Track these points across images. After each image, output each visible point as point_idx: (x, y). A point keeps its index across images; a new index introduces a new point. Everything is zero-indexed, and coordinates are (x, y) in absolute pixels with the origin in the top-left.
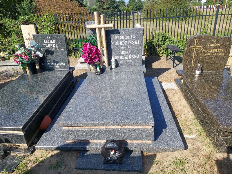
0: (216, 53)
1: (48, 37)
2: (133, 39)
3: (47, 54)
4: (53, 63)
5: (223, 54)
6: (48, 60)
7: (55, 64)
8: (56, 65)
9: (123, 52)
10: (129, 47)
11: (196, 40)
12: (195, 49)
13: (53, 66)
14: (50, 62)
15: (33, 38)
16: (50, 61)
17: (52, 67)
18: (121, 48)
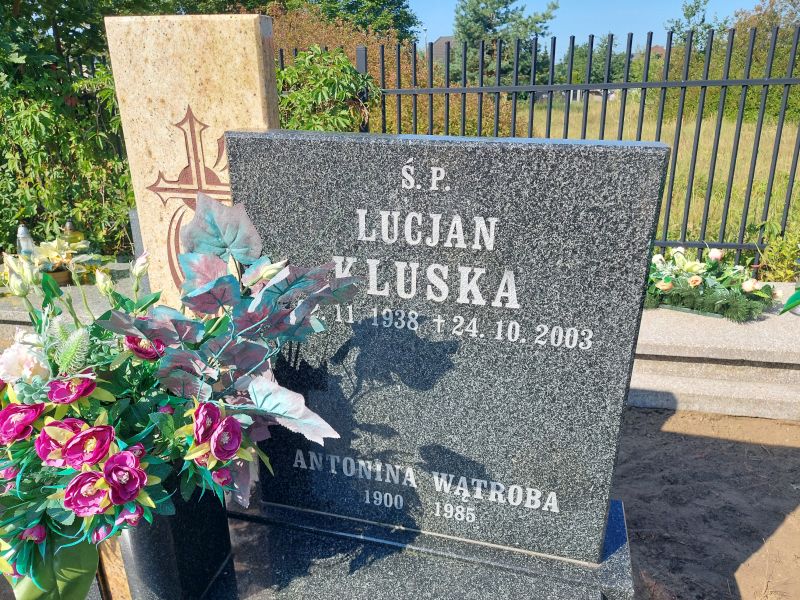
1: (423, 176)
3: (361, 370)
4: (409, 471)
6: (368, 428)
7: (440, 483)
8: (440, 497)
13: (410, 494)
14: (384, 457)
15: (224, 176)
16: (382, 444)
17: (396, 501)
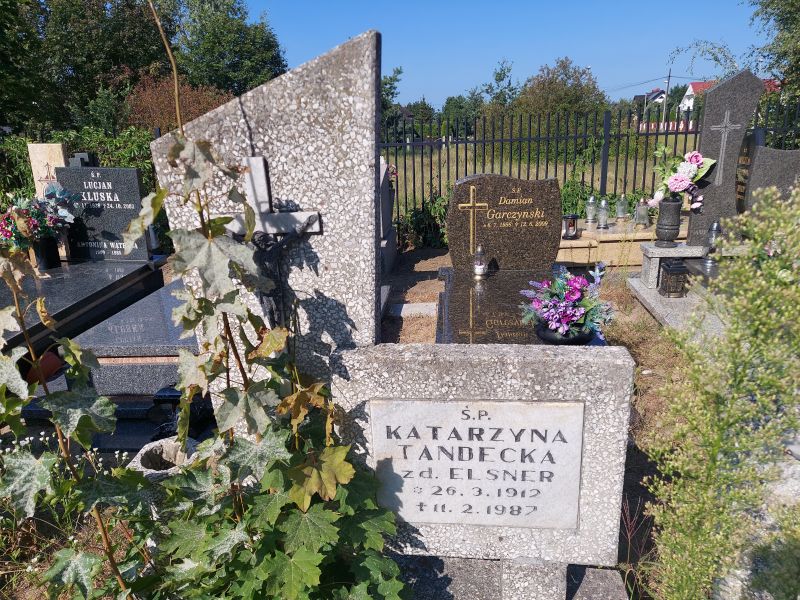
0: (528, 221)
1: (95, 175)
4: (105, 244)
5: (546, 223)
8: (112, 249)
11: (472, 187)
12: (471, 210)
13: (106, 249)
15: (55, 176)
17: (102, 252)
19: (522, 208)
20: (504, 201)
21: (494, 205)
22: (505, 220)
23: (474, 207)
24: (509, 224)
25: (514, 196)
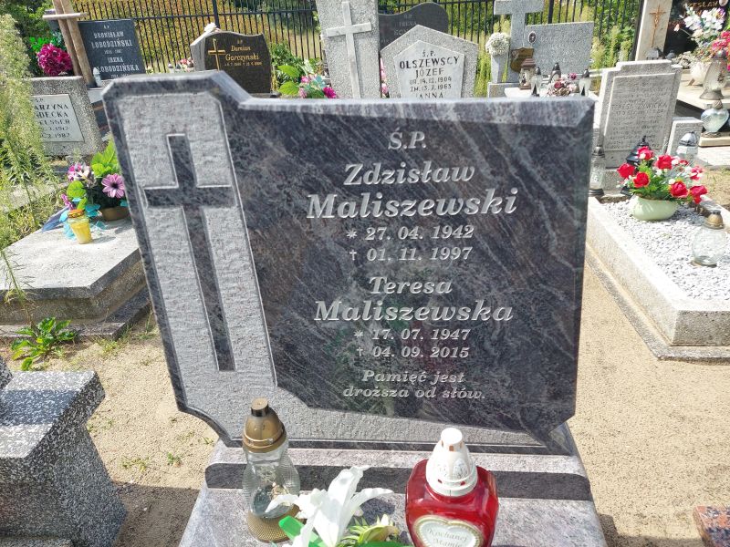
0: (250, 62)
2: (121, 38)
5: (260, 63)
9: (111, 60)
10: (119, 51)
11: (214, 40)
12: (216, 55)
18: (107, 52)
19: (245, 53)
20: (234, 49)
21: (228, 51)
22: (236, 61)
23: (217, 53)
24: (239, 64)
25: (239, 46)
